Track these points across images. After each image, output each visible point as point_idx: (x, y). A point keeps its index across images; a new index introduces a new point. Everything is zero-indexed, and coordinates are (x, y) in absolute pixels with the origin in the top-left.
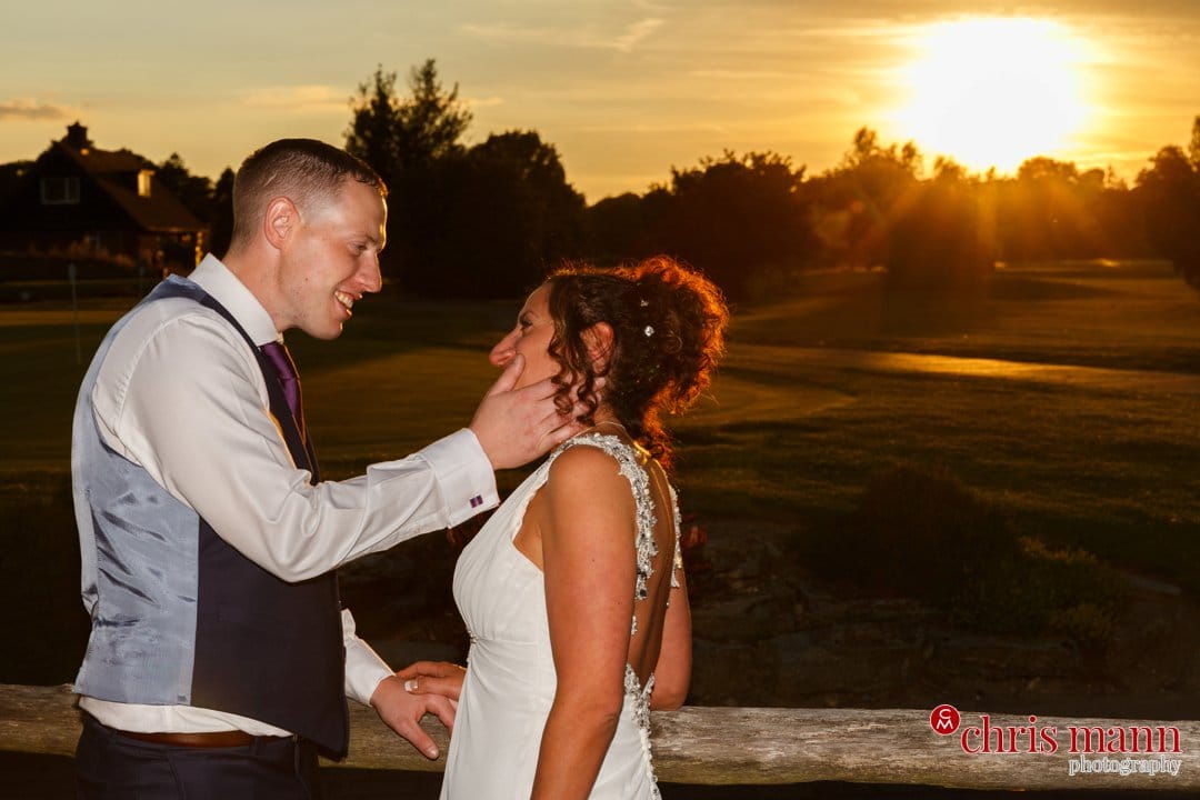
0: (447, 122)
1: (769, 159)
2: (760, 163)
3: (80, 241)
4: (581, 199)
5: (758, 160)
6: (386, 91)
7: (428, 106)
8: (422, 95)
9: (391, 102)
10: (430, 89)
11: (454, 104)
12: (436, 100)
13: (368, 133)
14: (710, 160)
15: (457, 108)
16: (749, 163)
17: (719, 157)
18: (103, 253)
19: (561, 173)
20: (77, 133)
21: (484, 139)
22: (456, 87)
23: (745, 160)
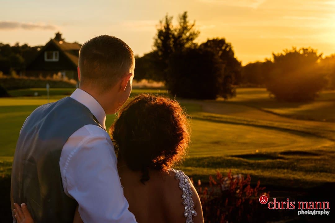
0: (191, 35)
1: (309, 50)
2: (306, 52)
3: (57, 74)
4: (239, 64)
5: (305, 50)
6: (169, 23)
7: (185, 28)
8: (182, 24)
9: (170, 27)
10: (185, 22)
11: (194, 28)
12: (187, 26)
13: (162, 38)
14: (287, 50)
15: (195, 29)
16: (302, 52)
17: (290, 49)
18: (65, 79)
19: (233, 54)
20: (58, 36)
21: (205, 41)
22: (195, 21)
23: (300, 50)
